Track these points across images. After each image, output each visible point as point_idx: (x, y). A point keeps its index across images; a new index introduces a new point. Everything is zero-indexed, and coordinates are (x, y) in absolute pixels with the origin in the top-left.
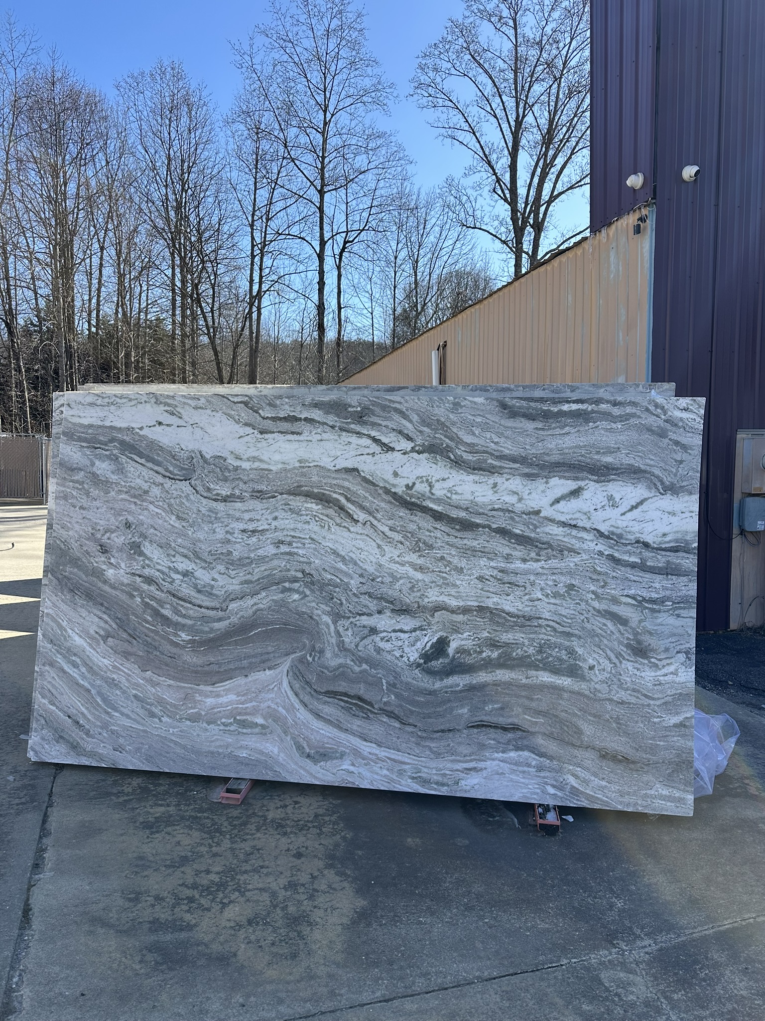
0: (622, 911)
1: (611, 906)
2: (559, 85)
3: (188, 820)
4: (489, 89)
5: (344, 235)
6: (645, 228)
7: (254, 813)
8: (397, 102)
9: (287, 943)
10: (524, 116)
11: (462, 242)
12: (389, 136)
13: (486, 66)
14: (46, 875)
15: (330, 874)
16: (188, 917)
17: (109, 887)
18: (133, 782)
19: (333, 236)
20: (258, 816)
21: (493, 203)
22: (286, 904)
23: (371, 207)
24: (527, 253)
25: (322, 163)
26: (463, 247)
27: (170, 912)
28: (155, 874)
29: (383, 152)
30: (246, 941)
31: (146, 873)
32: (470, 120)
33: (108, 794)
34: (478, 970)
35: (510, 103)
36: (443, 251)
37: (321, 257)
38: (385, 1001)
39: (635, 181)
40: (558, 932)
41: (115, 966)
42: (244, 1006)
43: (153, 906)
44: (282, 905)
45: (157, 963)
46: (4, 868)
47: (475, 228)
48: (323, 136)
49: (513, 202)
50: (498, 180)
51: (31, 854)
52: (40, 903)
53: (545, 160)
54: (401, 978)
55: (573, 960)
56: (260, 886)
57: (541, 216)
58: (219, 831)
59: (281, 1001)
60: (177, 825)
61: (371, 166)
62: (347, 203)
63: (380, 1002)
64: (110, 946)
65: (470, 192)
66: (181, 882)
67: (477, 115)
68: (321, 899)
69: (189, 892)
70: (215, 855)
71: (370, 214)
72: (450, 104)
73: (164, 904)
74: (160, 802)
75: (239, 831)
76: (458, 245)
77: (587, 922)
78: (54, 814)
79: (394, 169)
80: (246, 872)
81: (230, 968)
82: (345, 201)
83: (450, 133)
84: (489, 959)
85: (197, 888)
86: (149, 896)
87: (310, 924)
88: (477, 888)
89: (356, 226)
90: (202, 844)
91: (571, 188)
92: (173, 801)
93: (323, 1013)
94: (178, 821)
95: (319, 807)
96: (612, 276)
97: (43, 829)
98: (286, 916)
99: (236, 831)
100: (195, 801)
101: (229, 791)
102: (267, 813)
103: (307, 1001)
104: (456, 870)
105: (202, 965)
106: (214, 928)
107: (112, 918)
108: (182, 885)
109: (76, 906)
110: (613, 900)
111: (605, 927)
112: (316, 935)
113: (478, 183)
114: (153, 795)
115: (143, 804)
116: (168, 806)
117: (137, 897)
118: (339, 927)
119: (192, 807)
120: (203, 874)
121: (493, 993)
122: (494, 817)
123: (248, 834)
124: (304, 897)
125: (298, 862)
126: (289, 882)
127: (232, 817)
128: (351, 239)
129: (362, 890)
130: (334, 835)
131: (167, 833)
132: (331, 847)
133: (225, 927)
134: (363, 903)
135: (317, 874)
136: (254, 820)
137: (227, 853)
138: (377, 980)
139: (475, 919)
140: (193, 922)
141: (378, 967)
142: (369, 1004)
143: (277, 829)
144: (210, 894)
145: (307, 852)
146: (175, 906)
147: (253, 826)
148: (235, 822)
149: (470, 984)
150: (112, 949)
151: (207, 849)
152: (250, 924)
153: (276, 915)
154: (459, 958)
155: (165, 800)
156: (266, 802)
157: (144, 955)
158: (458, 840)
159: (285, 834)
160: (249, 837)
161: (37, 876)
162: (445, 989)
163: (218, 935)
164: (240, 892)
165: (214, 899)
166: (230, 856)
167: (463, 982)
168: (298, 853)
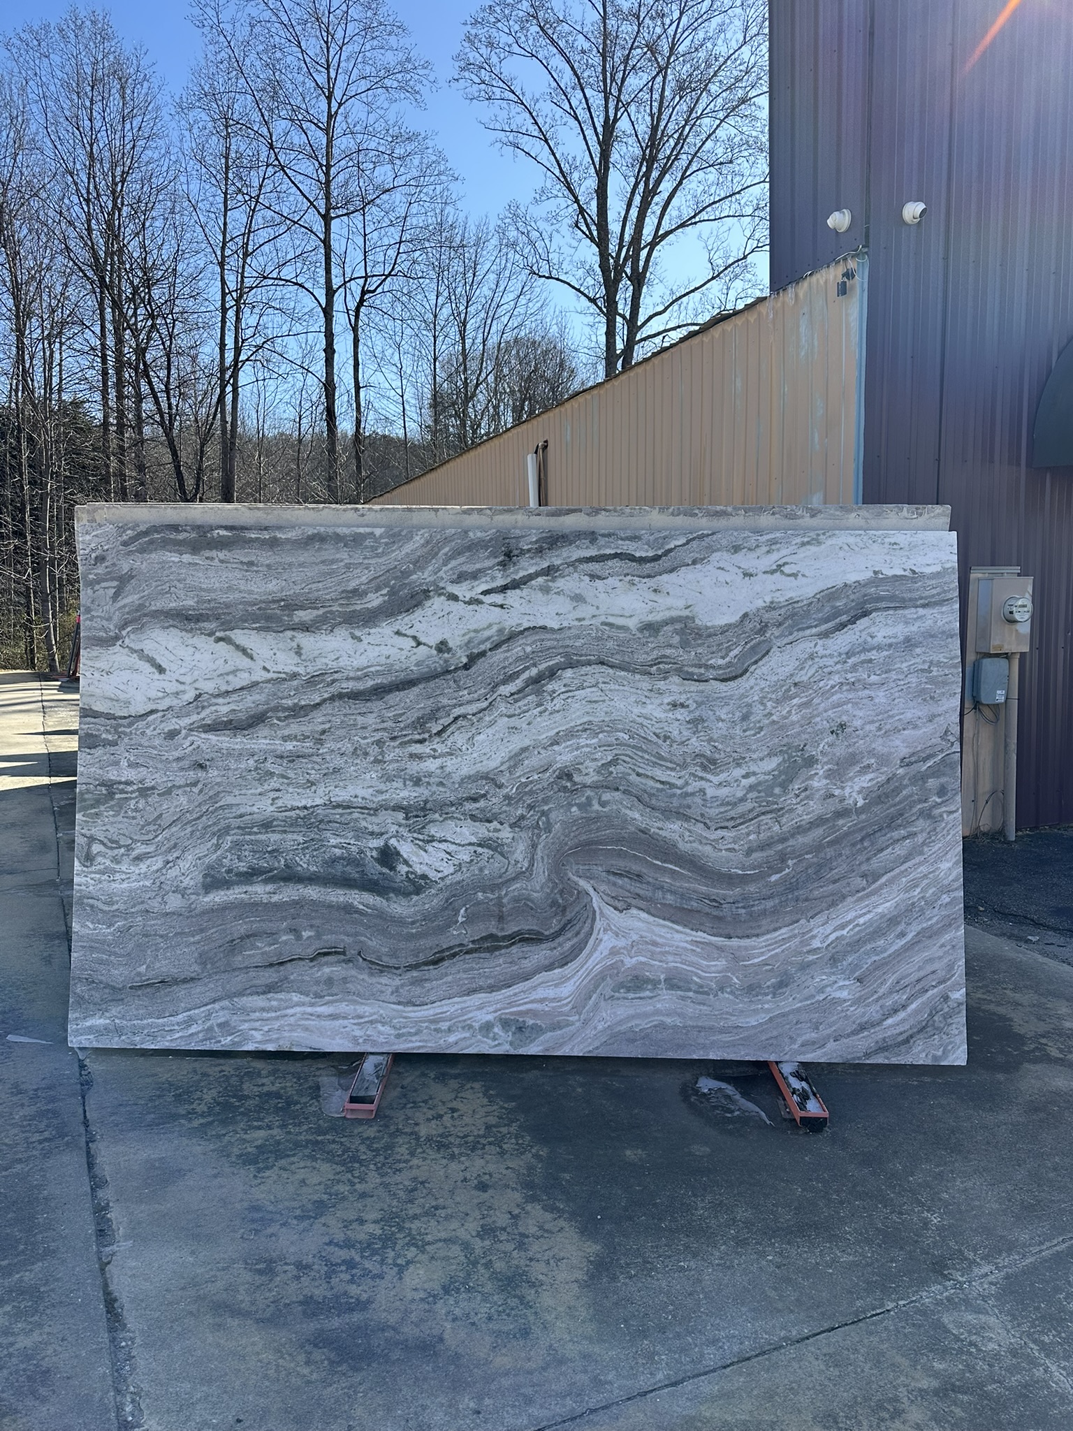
0: (940, 1229)
1: (926, 1223)
2: (665, 78)
3: (306, 1147)
4: (567, 78)
5: (361, 281)
6: (852, 287)
7: (398, 1130)
8: (434, 89)
9: (508, 1315)
10: (616, 120)
11: (528, 297)
12: (424, 139)
13: (562, 44)
14: (122, 1246)
15: (535, 1210)
16: (354, 1290)
17: (222, 1256)
18: (205, 1096)
19: (345, 283)
20: (406, 1134)
21: (575, 244)
22: (488, 1258)
23: (400, 242)
24: (623, 317)
25: (327, 174)
26: (530, 305)
27: (325, 1286)
28: (284, 1230)
29: (416, 162)
30: (450, 1318)
31: (270, 1231)
32: (540, 121)
33: (175, 1117)
34: (782, 1329)
35: (597, 100)
37: (328, 312)
38: (672, 1385)
39: (839, 220)
40: (868, 1265)
41: (271, 1372)
42: (479, 1413)
43: (298, 1278)
44: (483, 1261)
45: (332, 1363)
46: (54, 1241)
47: (552, 278)
48: (327, 134)
49: (601, 242)
50: (582, 211)
51: (88, 1216)
52: (127, 1289)
53: (647, 184)
54: (683, 1350)
55: (901, 1303)
56: (443, 1235)
57: (641, 263)
58: (355, 1159)
59: (529, 1401)
60: (294, 1155)
61: (399, 181)
62: (365, 235)
63: (666, 1386)
64: (254, 1344)
65: (542, 225)
66: (326, 1239)
67: (550, 115)
68: (535, 1248)
69: (343, 1254)
70: (363, 1195)
71: (399, 253)
72: (512, 96)
73: (313, 1274)
74: (255, 1123)
75: (386, 1158)
76: (523, 300)
77: (902, 1249)
78: (103, 1153)
79: (433, 187)
80: (415, 1217)
81: (440, 1360)
82: (362, 231)
83: (511, 138)
84: (792, 1311)
85: (353, 1246)
86: (286, 1264)
87: (533, 1285)
88: (742, 1213)
89: (379, 270)
90: (338, 1181)
91: (683, 225)
92: (276, 1120)
93: (593, 1411)
94: (291, 1149)
95: (488, 1114)
96: (803, 354)
97: (93, 1177)
98: (495, 1276)
99: (381, 1159)
100: (306, 1119)
101: (353, 1100)
102: (416, 1129)
103: (565, 1397)
104: (705, 1190)
105: (398, 1359)
106: (398, 1303)
107: (242, 1301)
108: (330, 1243)
109: (182, 1289)
110: (926, 1214)
111: (928, 1253)
112: (547, 1299)
113: (554, 214)
114: (242, 1114)
115: (231, 1128)
116: (269, 1127)
117: (267, 1268)
118: (575, 1285)
119: (305, 1127)
120: (355, 1225)
121: (812, 1359)
122: (732, 1112)
123: (399, 1161)
124: (509, 1247)
125: (485, 1196)
126: (482, 1226)
127: (368, 1138)
128: (372, 288)
129: (588, 1229)
130: (522, 1153)
131: (281, 1168)
132: (524, 1171)
133: (413, 1300)
134: (595, 1248)
135: (517, 1211)
136: (401, 1140)
137: (379, 1191)
138: (652, 1355)
139: (754, 1256)
140: (365, 1297)
141: (646, 1337)
142: (652, 1391)
143: (438, 1150)
144: (374, 1253)
145: (493, 1181)
146: (329, 1276)
147: (402, 1149)
148: (376, 1146)
149: (778, 1349)
150: (259, 1347)
151: (348, 1188)
152: (447, 1292)
153: (480, 1276)
154: (751, 1315)
155: (262, 1119)
156: (410, 1112)
157: (310, 1353)
158: (695, 1147)
159: (453, 1157)
160: (403, 1165)
161: (108, 1249)
162: (747, 1359)
163: (407, 1314)
164: (417, 1247)
165: (383, 1261)
166: (385, 1195)
167: (767, 1348)
168: (480, 1183)
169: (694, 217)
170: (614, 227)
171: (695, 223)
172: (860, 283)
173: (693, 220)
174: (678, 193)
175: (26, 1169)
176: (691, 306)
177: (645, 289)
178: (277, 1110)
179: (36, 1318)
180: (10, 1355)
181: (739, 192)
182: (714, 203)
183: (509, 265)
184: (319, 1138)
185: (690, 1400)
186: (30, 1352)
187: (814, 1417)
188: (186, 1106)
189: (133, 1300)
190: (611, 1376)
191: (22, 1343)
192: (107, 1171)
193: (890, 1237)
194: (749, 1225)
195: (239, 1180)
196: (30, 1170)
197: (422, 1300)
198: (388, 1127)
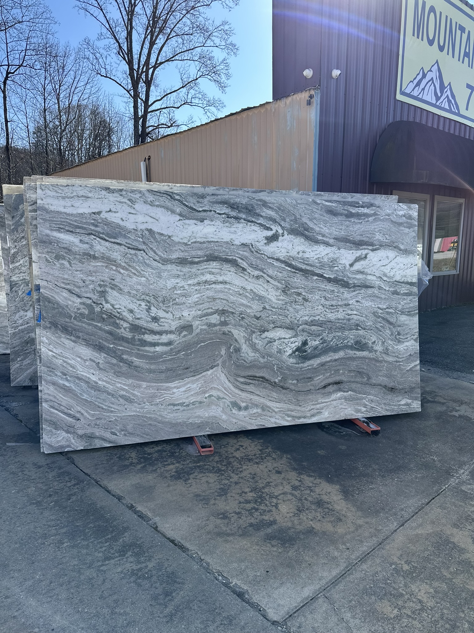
0: (439, 461)
1: (434, 460)
3: (196, 469)
5: (6, 67)
6: (313, 102)
7: (227, 457)
9: (328, 515)
10: (135, 5)
11: (91, 85)
14: (155, 520)
15: (304, 477)
16: (265, 518)
17: (201, 515)
20: (231, 457)
21: (118, 62)
22: (304, 497)
23: (26, 50)
24: (142, 100)
26: (92, 89)
27: (253, 518)
28: (217, 502)
29: (33, 9)
30: (309, 520)
31: (212, 502)
34: (419, 501)
36: (78, 89)
38: (402, 526)
39: (308, 73)
40: (427, 476)
41: (262, 552)
43: (240, 518)
44: (303, 499)
45: (281, 544)
47: (106, 77)
49: (130, 63)
50: (120, 47)
51: (128, 512)
52: (175, 535)
53: (151, 38)
54: (395, 514)
55: (446, 486)
56: (280, 492)
57: (150, 75)
58: (220, 470)
59: (362, 542)
60: (194, 473)
61: (25, 19)
62: (7, 44)
63: (400, 527)
64: (246, 544)
65: (102, 51)
66: (237, 502)
68: (317, 490)
69: (249, 506)
70: (236, 483)
71: (25, 55)
73: (244, 515)
74: (165, 463)
75: (232, 468)
76: (88, 86)
77: (433, 469)
78: (108, 485)
79: (42, 24)
80: (263, 488)
81: (319, 535)
82: (5, 41)
83: (83, 6)
84: (417, 495)
85: (250, 502)
86: (230, 513)
87: (328, 503)
88: (375, 467)
90: (222, 480)
91: (168, 61)
92: (173, 460)
93: (384, 540)
94: (191, 471)
95: (256, 446)
96: (288, 128)
97: (113, 495)
98: (311, 503)
99: (230, 468)
100: (186, 458)
101: (203, 447)
102: (234, 455)
103: (371, 537)
104: (356, 461)
105: (304, 538)
106: (286, 519)
107: (226, 530)
108: (240, 503)
109: (198, 530)
110: (431, 457)
111: (441, 469)
112: (337, 507)
113: (108, 46)
114: (155, 460)
115: (156, 467)
116: (173, 464)
117: (224, 516)
118: (342, 501)
119: (188, 461)
120: (243, 495)
121: (436, 508)
122: (342, 433)
123: (238, 468)
125: (283, 475)
126: (291, 486)
127: (218, 461)
128: (12, 71)
129: (330, 481)
130: (282, 458)
131: (194, 479)
132: (288, 464)
133: (290, 517)
134: (338, 487)
135: (299, 479)
136: (232, 460)
137: (241, 480)
138: (387, 518)
139: (391, 480)
140: (272, 519)
141: (380, 513)
142: (397, 529)
143: (250, 462)
144: (261, 503)
145: (280, 470)
146: (251, 514)
147: (235, 463)
148: (224, 464)
149: (423, 508)
150: (249, 545)
151: (228, 481)
152: (300, 512)
153: (307, 504)
154: (406, 499)
155: (167, 461)
156: (225, 449)
157: (270, 543)
158: (340, 447)
159: (257, 463)
160: (241, 469)
161: (151, 522)
162: (417, 513)
163: (292, 522)
164: (274, 498)
165: (266, 505)
166: (244, 481)
167: (420, 508)
168: (276, 471)
169: (173, 57)
170: (136, 57)
171: (173, 60)
172: (316, 100)
173: (172, 59)
174: (166, 46)
175: (79, 498)
176: (172, 99)
177: (152, 88)
178: (170, 457)
179: (146, 554)
180: (150, 571)
181: (192, 49)
182: (182, 52)
183: (81, 69)
184: (198, 464)
185: (411, 529)
186: (158, 567)
187: (451, 526)
188: (127, 461)
189: (182, 539)
190: (380, 528)
191: (150, 565)
192: (118, 492)
193: (427, 466)
194: (380, 470)
195: (180, 486)
196: (81, 498)
197: (294, 516)
198: (221, 456)
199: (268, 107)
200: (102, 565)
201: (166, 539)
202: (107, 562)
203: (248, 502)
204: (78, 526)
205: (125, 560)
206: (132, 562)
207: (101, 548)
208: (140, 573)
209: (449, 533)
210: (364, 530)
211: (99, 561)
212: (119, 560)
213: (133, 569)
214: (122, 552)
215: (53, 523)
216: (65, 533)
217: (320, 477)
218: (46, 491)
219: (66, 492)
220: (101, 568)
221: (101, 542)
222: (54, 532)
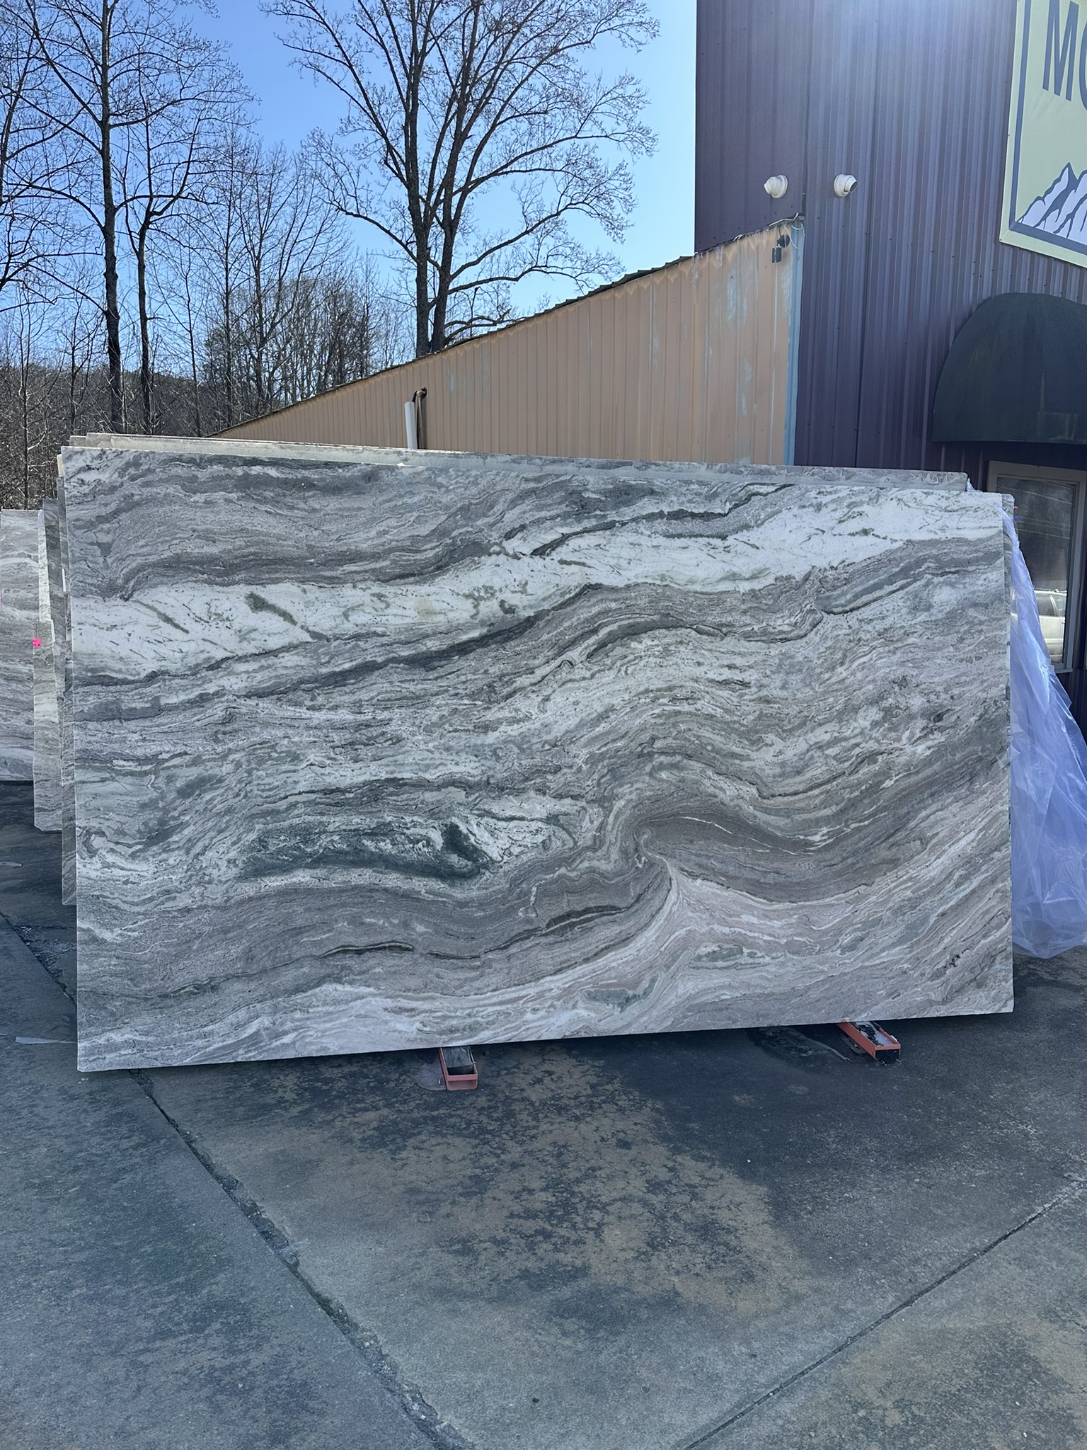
0: (1040, 1138)
1: (1026, 1135)
2: (476, 15)
3: (426, 1124)
6: (786, 254)
7: (507, 1098)
9: (724, 1262)
10: (424, 53)
11: (329, 235)
12: (217, 49)
14: (299, 1245)
15: (685, 1160)
16: (564, 1258)
17: (411, 1241)
18: (285, 1082)
19: (126, 201)
20: (517, 1100)
21: (384, 182)
22: (672, 1211)
23: (189, 162)
24: (435, 264)
25: (104, 76)
26: (331, 244)
27: (533, 1258)
28: (456, 1209)
29: (206, 74)
30: (672, 1272)
31: (443, 1211)
32: (344, 45)
33: (266, 1108)
34: (966, 1241)
35: (404, 28)
36: (299, 246)
37: (108, 231)
38: (907, 1304)
39: (776, 186)
40: (1000, 1176)
41: (535, 1348)
42: (755, 1356)
43: (503, 1254)
44: (669, 1215)
45: (588, 1330)
46: (221, 1250)
47: (358, 216)
48: (103, 30)
49: (411, 183)
50: (390, 148)
51: (241, 1220)
52: (334, 1288)
53: (457, 126)
54: (896, 1272)
55: (1046, 1206)
56: (615, 1195)
57: (453, 211)
58: (482, 1130)
59: (792, 1338)
60: (419, 1133)
61: (187, 93)
62: (149, 149)
63: (902, 1307)
64: (499, 1323)
65: (349, 158)
66: (505, 1212)
67: (355, 39)
68: (710, 1195)
69: (530, 1226)
70: (514, 1166)
71: (188, 173)
72: (312, 14)
73: (514, 1247)
74: (359, 1106)
75: (514, 1127)
76: (323, 239)
77: (1019, 1159)
78: (213, 1151)
79: (223, 105)
80: (578, 1181)
81: (688, 1313)
82: (145, 145)
83: (311, 60)
84: (964, 1225)
85: (537, 1216)
86: (481, 1241)
87: (729, 1232)
88: (872, 1144)
89: (165, 190)
90: (481, 1154)
91: (495, 174)
92: (377, 1099)
93: (853, 1339)
94: (414, 1128)
95: (584, 1074)
96: (730, 317)
97: (218, 1178)
98: (688, 1227)
99: (508, 1127)
100: (409, 1095)
101: (452, 1071)
102: (525, 1095)
103: (821, 1330)
104: (824, 1125)
105: (649, 1318)
106: (614, 1264)
107: (461, 1284)
108: (512, 1216)
109: (393, 1280)
110: (1021, 1127)
111: (1042, 1161)
112: (749, 1244)
113: (361, 147)
114: (336, 1097)
115: (336, 1113)
116: (376, 1108)
117: (465, 1247)
118: (766, 1227)
119: (412, 1104)
120: (525, 1196)
121: (1006, 1264)
122: (806, 1052)
123: (528, 1128)
124: (686, 1198)
125: (633, 1152)
126: (647, 1182)
127: (483, 1108)
128: (158, 210)
129: (746, 1173)
130: (641, 1108)
131: (414, 1148)
132: (653, 1125)
133: (627, 1261)
134: (763, 1190)
135: (670, 1164)
136: (516, 1107)
137: (527, 1159)
138: (872, 1281)
139: (904, 1181)
140: (578, 1263)
141: (857, 1265)
142: (892, 1313)
143: (559, 1113)
144: (561, 1220)
145: (629, 1138)
146: (531, 1248)
147: (524, 1116)
148: (495, 1115)
149: (973, 1259)
150: (507, 1326)
151: (494, 1160)
152: (654, 1248)
153: (675, 1229)
154: (932, 1233)
155: (363, 1101)
156: (508, 1079)
157: (561, 1324)
158: (792, 1087)
159: (577, 1119)
160: (535, 1131)
161: (286, 1250)
162: (954, 1272)
163: (629, 1273)
164: (598, 1209)
165: (574, 1227)
166: (535, 1163)
167: (964, 1260)
168: (619, 1141)
169: (507, 166)
170: (424, 167)
171: (507, 173)
172: (795, 250)
173: (505, 170)
174: (491, 140)
175: (138, 1178)
176: (503, 259)
177: (458, 236)
178: (373, 1090)
179: (255, 1332)
180: (252, 1373)
181: (551, 146)
182: (526, 154)
183: (307, 200)
184: (435, 1113)
185: (930, 1315)
186: (272, 1367)
187: (1039, 1315)
188: (272, 1095)
189: (348, 1299)
190: (849, 1305)
191: (257, 1359)
192: (231, 1170)
193: (1005, 1149)
194: (882, 1153)
195: (378, 1166)
196: (142, 1179)
197: (635, 1258)
198: (495, 1095)
199: (684, 268)
200: (148, 1350)
201: (310, 1297)
202: (158, 1344)
203: (530, 1215)
204: (116, 1248)
205: (200, 1341)
206: (214, 1349)
207: (154, 1306)
208: (227, 1379)
209: (1028, 1335)
210: (806, 1309)
211: (140, 1339)
212: (188, 1341)
213: (213, 1367)
214: (199, 1324)
215: (63, 1236)
216: (83, 1263)
217: (723, 1166)
218: (71, 1156)
219: (113, 1162)
220: (141, 1358)
221: (158, 1293)
222: (59, 1258)
